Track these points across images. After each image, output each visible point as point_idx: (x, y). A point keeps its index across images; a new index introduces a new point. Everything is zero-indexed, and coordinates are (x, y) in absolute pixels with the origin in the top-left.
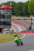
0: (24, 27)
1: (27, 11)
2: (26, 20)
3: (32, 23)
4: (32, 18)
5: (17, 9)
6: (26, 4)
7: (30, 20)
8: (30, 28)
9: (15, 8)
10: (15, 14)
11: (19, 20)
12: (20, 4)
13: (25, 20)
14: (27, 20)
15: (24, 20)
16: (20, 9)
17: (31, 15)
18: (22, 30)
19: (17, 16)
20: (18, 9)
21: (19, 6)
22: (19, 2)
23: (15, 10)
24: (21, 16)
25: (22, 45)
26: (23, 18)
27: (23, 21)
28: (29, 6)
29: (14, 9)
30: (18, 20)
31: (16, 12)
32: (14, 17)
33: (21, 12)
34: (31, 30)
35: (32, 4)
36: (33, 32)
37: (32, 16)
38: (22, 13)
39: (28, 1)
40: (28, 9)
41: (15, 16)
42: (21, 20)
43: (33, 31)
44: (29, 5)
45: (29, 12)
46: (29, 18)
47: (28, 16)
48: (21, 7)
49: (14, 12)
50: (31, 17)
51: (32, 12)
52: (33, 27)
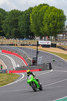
0: (23, 60)
1: (28, 28)
2: (26, 45)
3: (38, 52)
4: (38, 42)
5: (8, 23)
6: (27, 15)
7: (35, 45)
8: (35, 62)
9: (4, 21)
10: (5, 33)
11: (12, 45)
12: (15, 13)
13: (24, 45)
14: (28, 45)
15: (22, 45)
16: (15, 23)
17: (37, 36)
18: (18, 66)
19: (8, 38)
20: (11, 25)
21: (13, 18)
22: (12, 11)
23: (5, 26)
24: (15, 39)
25: (41, 89)
26: (21, 41)
27: (21, 48)
28: (32, 18)
29: (2, 25)
30: (10, 45)
31: (7, 29)
32: (4, 40)
33: (16, 31)
34: (36, 65)
35: (39, 14)
36: (40, 70)
37: (37, 38)
38: (19, 32)
39: (31, 9)
40: (30, 24)
41: (5, 38)
42: (17, 45)
43: (40, 68)
44: (33, 16)
45: (33, 30)
46: (33, 42)
47: (30, 39)
48: (17, 21)
49: (2, 29)
50: (36, 41)
51: (39, 29)
52: (41, 60)
